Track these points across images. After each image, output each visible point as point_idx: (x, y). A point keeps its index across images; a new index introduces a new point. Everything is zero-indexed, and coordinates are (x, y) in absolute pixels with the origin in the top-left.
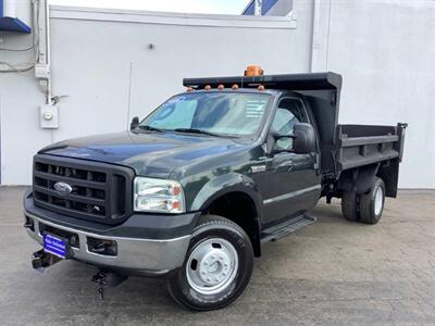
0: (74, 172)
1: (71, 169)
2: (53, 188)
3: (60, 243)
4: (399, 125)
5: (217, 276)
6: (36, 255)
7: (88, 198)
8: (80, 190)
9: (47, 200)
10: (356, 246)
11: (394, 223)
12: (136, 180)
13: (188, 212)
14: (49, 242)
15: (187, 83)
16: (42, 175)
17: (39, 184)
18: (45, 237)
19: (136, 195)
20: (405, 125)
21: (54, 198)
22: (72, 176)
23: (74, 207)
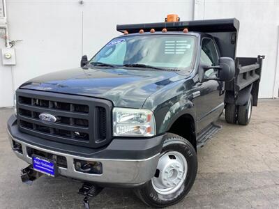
0: (56, 104)
1: (53, 102)
2: (38, 118)
3: (48, 164)
4: (259, 56)
5: (174, 180)
6: (23, 171)
7: (71, 126)
8: (62, 120)
9: (32, 128)
10: (244, 142)
11: (259, 123)
12: (114, 110)
13: (158, 135)
14: (38, 163)
15: (120, 29)
16: (26, 106)
17: (23, 114)
18: (34, 159)
19: (114, 123)
20: (263, 57)
21: (37, 126)
22: (54, 107)
23: (58, 134)
